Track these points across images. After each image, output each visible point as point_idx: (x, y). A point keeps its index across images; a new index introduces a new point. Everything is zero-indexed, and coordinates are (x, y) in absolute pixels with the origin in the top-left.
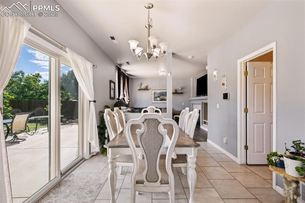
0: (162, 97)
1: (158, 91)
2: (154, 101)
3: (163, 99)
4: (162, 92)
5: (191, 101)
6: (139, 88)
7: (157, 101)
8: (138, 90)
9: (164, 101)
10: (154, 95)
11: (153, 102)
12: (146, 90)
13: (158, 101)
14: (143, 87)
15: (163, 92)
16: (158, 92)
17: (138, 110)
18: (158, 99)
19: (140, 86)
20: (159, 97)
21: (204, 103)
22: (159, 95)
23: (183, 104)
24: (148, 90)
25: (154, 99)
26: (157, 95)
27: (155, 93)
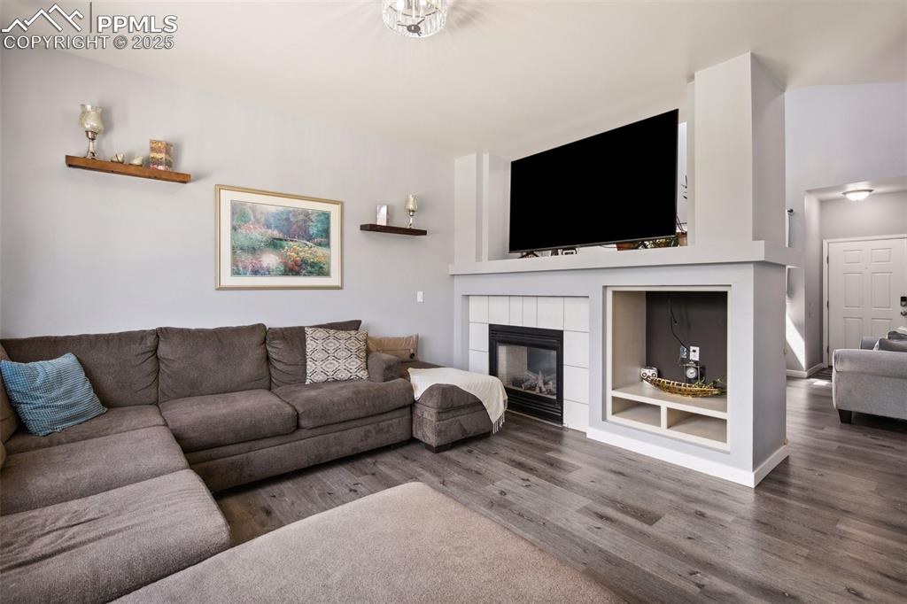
0: (298, 249)
1: (272, 206)
2: (236, 272)
3: (304, 261)
4: (295, 212)
5: (457, 280)
6: (80, 148)
7: (255, 272)
8: (72, 162)
9: (310, 274)
10: (234, 228)
11: (228, 280)
12: (157, 176)
13: (268, 272)
14: (128, 142)
15: (307, 214)
16: (273, 209)
17: (67, 360)
18: (270, 260)
19: (92, 123)
20: (274, 244)
21: (615, 293)
22: (276, 234)
23: (420, 296)
24: (184, 179)
25: (235, 263)
26: (257, 234)
27: (239, 213)
